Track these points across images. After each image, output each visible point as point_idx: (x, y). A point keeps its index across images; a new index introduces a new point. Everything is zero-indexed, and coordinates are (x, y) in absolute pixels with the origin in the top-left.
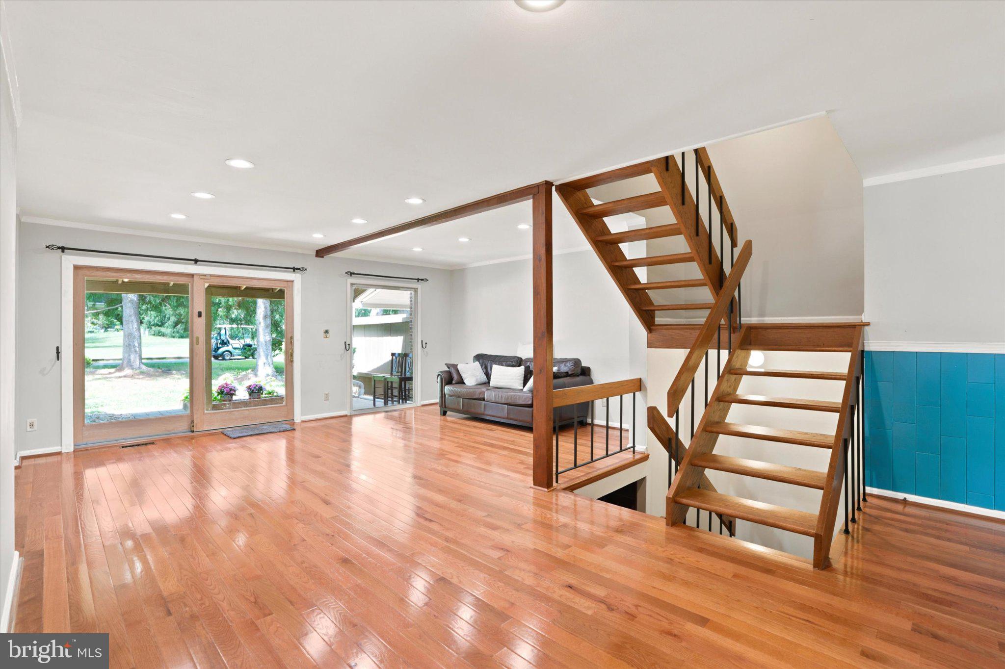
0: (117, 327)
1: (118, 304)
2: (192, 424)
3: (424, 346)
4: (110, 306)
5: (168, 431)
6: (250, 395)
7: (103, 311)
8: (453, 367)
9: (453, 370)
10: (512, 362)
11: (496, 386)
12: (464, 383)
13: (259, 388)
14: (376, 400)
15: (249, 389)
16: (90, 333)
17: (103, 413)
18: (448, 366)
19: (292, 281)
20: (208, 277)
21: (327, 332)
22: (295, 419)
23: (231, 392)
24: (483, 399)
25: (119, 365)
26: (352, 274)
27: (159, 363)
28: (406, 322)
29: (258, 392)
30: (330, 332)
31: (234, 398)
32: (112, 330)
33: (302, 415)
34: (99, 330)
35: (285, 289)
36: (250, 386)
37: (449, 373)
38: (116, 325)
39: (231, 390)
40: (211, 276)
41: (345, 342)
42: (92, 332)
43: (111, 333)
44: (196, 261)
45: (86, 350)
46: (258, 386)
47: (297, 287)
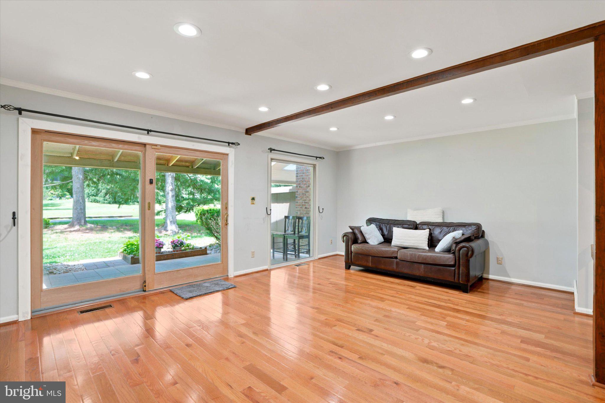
0: (67, 197)
1: (69, 180)
2: (144, 284)
3: (321, 211)
4: (63, 181)
5: (124, 291)
6: (174, 248)
7: (59, 185)
8: (357, 229)
9: (356, 231)
10: (409, 225)
11: (402, 246)
12: (368, 243)
13: (181, 243)
14: (275, 252)
15: (174, 243)
16: (50, 200)
17: (59, 264)
18: (351, 228)
19: (227, 155)
20: (159, 147)
21: (253, 199)
22: (229, 275)
23: (160, 246)
24: (396, 258)
25: (70, 222)
26: (271, 150)
27: (96, 221)
28: (292, 192)
29: (180, 246)
30: (256, 199)
31: (162, 250)
32: (64, 198)
33: (235, 270)
34: (56, 198)
35: (221, 161)
36: (174, 241)
37: (354, 233)
38: (67, 195)
39: (160, 244)
40: (162, 146)
41: (267, 208)
42: (51, 199)
43: (63, 200)
44: (149, 131)
45: (44, 212)
46: (180, 241)
47: (231, 159)
